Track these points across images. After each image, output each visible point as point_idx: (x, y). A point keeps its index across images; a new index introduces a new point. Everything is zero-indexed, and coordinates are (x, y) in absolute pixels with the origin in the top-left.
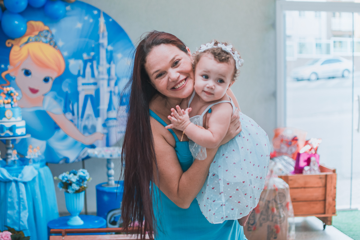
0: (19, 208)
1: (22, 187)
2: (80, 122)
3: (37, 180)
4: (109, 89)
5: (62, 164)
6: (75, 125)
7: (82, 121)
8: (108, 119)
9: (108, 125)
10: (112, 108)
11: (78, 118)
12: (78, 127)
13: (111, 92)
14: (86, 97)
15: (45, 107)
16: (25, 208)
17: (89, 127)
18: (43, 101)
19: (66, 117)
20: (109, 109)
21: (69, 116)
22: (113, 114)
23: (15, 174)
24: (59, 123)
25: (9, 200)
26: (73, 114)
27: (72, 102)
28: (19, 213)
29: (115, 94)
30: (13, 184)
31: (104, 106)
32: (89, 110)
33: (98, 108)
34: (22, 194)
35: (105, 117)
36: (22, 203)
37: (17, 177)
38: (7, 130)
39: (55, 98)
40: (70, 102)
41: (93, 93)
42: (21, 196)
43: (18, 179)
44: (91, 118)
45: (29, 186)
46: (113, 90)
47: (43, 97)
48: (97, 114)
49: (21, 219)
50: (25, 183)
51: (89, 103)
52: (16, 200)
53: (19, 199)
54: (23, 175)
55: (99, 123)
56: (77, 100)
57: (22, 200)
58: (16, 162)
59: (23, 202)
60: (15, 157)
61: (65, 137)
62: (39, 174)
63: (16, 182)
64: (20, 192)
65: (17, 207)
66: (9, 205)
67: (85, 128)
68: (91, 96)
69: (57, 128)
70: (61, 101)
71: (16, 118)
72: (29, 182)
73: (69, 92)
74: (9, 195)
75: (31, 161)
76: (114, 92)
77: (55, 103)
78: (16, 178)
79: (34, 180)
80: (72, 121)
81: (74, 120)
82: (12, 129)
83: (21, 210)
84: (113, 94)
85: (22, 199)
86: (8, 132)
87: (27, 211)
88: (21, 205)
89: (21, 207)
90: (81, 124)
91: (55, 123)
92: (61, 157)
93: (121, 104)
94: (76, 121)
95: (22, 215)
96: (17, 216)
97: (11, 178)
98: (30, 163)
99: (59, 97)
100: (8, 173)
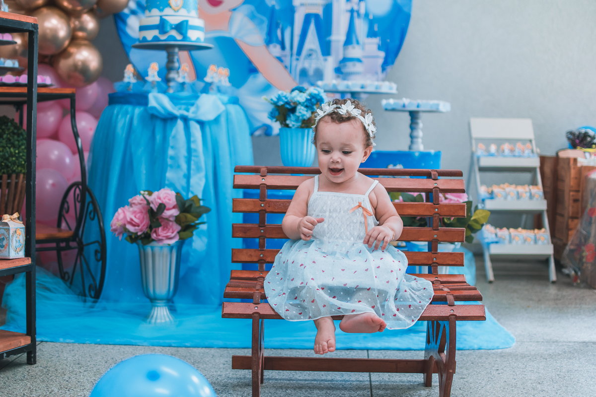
0: (189, 169)
1: (196, 129)
2: (294, 63)
3: (223, 120)
4: (349, 7)
5: (260, 136)
6: (286, 67)
7: (297, 59)
8: (345, 60)
9: (345, 70)
10: (354, 40)
11: (292, 55)
12: (290, 72)
13: (352, 11)
14: (308, 18)
15: (232, 32)
16: (199, 169)
17: (311, 72)
18: (230, 20)
19: (270, 53)
20: (348, 42)
21: (276, 50)
22: (354, 52)
23: (183, 107)
24: (257, 63)
25: (170, 152)
26: (283, 48)
27: (281, 26)
28: (188, 177)
29: (359, 15)
30: (180, 124)
31: (338, 35)
32: (312, 42)
33: (328, 39)
34: (195, 142)
35: (341, 57)
36: (193, 158)
37: (187, 110)
38: (172, 28)
39: (252, 17)
40: (277, 25)
41: (320, 11)
42: (193, 146)
43: (190, 114)
44: (314, 56)
45: (207, 129)
46: (356, 8)
47: (231, 13)
48: (326, 49)
49: (191, 189)
50: (201, 123)
51: (312, 28)
52: (183, 152)
53: (189, 150)
54: (198, 108)
55: (329, 65)
56: (292, 23)
57: (193, 154)
58: (186, 86)
59: (197, 156)
60: (184, 78)
61: (267, 88)
62: (227, 114)
63: (185, 120)
64: (192, 139)
65: (184, 166)
66: (169, 161)
67: (304, 73)
68: (316, 16)
69: (253, 70)
70: (261, 22)
71: (189, 11)
72: (210, 122)
73: (277, 7)
74: (171, 142)
75: (214, 87)
76: (358, 12)
77: (250, 25)
78: (185, 113)
79: (217, 120)
80: (279, 59)
81: (283, 59)
82: (181, 27)
83: (192, 172)
84: (355, 14)
85: (196, 151)
86: (174, 33)
87: (203, 174)
88: (192, 163)
89: (193, 167)
90: (296, 66)
91: (250, 62)
92: (258, 124)
93: (371, 34)
94: (287, 61)
95: (193, 181)
96: (184, 182)
97: (177, 112)
98: (211, 91)
99: (259, 16)
100: (171, 103)
